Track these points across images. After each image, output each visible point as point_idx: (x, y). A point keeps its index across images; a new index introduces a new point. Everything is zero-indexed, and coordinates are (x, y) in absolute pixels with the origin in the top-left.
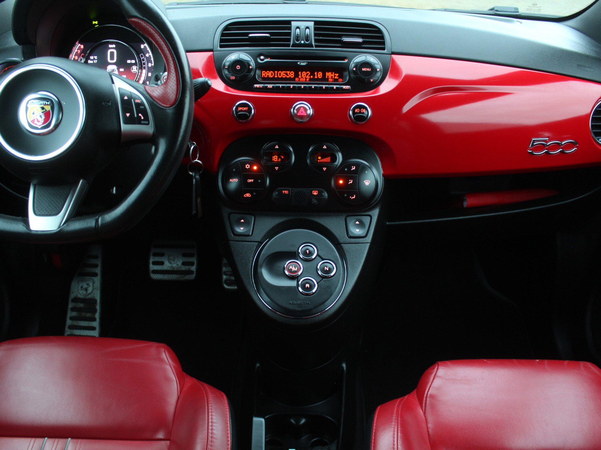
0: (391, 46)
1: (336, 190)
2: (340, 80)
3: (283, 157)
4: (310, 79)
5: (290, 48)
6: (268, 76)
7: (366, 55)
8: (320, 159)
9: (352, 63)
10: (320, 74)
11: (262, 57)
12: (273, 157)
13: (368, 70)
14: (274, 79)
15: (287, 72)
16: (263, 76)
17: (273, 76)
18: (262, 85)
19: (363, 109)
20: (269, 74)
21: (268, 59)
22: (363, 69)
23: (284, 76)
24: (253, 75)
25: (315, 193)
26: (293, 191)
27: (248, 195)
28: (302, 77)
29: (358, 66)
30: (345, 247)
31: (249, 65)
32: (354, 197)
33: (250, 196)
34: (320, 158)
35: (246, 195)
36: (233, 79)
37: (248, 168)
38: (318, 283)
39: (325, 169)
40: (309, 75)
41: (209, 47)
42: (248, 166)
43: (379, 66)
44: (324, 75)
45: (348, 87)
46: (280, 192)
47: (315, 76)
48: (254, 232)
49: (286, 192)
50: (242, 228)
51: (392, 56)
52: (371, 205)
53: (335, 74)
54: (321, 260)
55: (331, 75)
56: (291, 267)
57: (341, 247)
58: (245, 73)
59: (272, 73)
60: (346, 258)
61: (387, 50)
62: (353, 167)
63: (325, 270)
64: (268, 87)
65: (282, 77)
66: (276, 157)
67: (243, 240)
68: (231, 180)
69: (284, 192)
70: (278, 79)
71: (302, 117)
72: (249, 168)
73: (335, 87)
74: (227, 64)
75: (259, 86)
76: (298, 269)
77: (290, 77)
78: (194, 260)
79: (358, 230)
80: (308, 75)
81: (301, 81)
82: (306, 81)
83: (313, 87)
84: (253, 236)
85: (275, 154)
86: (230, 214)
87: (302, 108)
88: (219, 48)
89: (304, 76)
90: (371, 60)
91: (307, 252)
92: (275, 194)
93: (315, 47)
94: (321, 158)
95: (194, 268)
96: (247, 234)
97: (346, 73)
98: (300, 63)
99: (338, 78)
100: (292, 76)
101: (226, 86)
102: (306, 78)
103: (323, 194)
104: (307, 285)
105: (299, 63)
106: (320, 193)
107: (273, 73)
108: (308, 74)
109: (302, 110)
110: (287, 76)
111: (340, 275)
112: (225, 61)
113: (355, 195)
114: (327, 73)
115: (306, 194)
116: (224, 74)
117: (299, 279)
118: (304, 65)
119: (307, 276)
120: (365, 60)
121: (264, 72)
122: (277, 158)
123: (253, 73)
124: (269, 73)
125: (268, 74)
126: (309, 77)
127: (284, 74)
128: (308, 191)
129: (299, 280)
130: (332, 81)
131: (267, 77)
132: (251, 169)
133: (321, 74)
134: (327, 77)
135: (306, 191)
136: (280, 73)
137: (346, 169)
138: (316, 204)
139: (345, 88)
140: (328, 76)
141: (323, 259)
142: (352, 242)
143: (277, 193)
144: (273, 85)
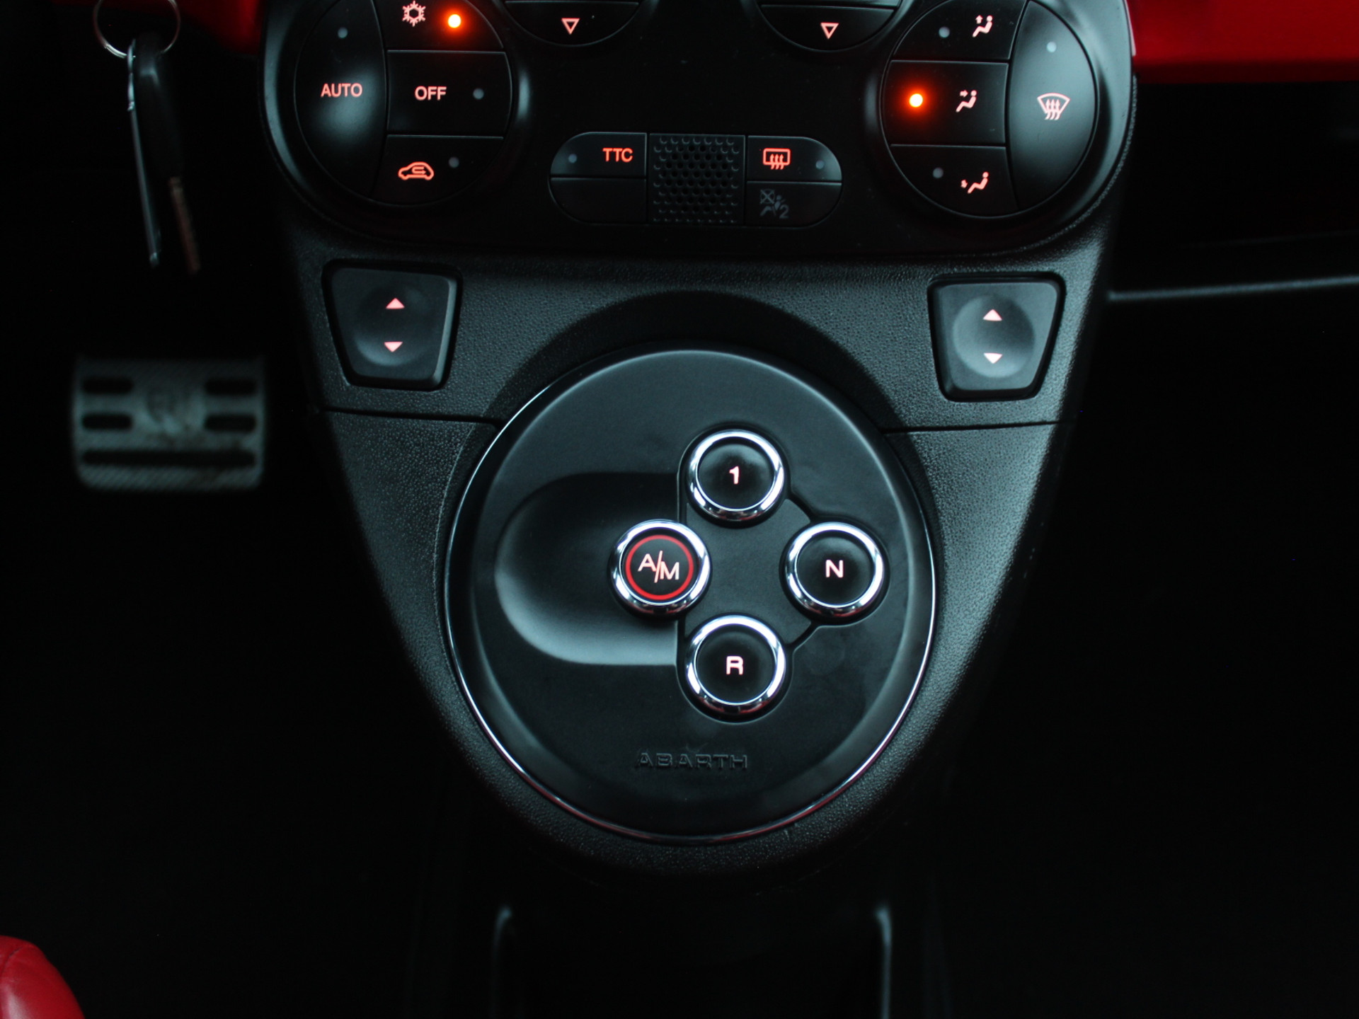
1: (890, 143)
25: (777, 161)
26: (659, 146)
27: (419, 170)
30: (929, 445)
32: (982, 186)
33: (428, 173)
35: (410, 172)
38: (788, 648)
39: (829, 28)
42: (414, 14)
46: (591, 154)
48: (455, 363)
49: (622, 154)
50: (393, 346)
52: (1067, 224)
54: (807, 520)
56: (647, 562)
57: (910, 447)
60: (934, 505)
62: (979, 19)
63: (828, 575)
67: (400, 406)
68: (326, 90)
69: (613, 155)
72: (420, 24)
76: (683, 571)
78: (255, 407)
79: (993, 357)
84: (449, 385)
86: (332, 267)
91: (732, 475)
92: (566, 161)
95: (254, 442)
96: (420, 375)
103: (819, 165)
104: (735, 663)
106: (803, 160)
111: (905, 605)
113: (985, 175)
115: (725, 166)
117: (690, 623)
119: (733, 608)
128: (738, 146)
129: (688, 632)
132: (432, 27)
135: (725, 147)
137: (944, 33)
138: (782, 216)
141: (816, 518)
142: (966, 423)
143: (573, 159)
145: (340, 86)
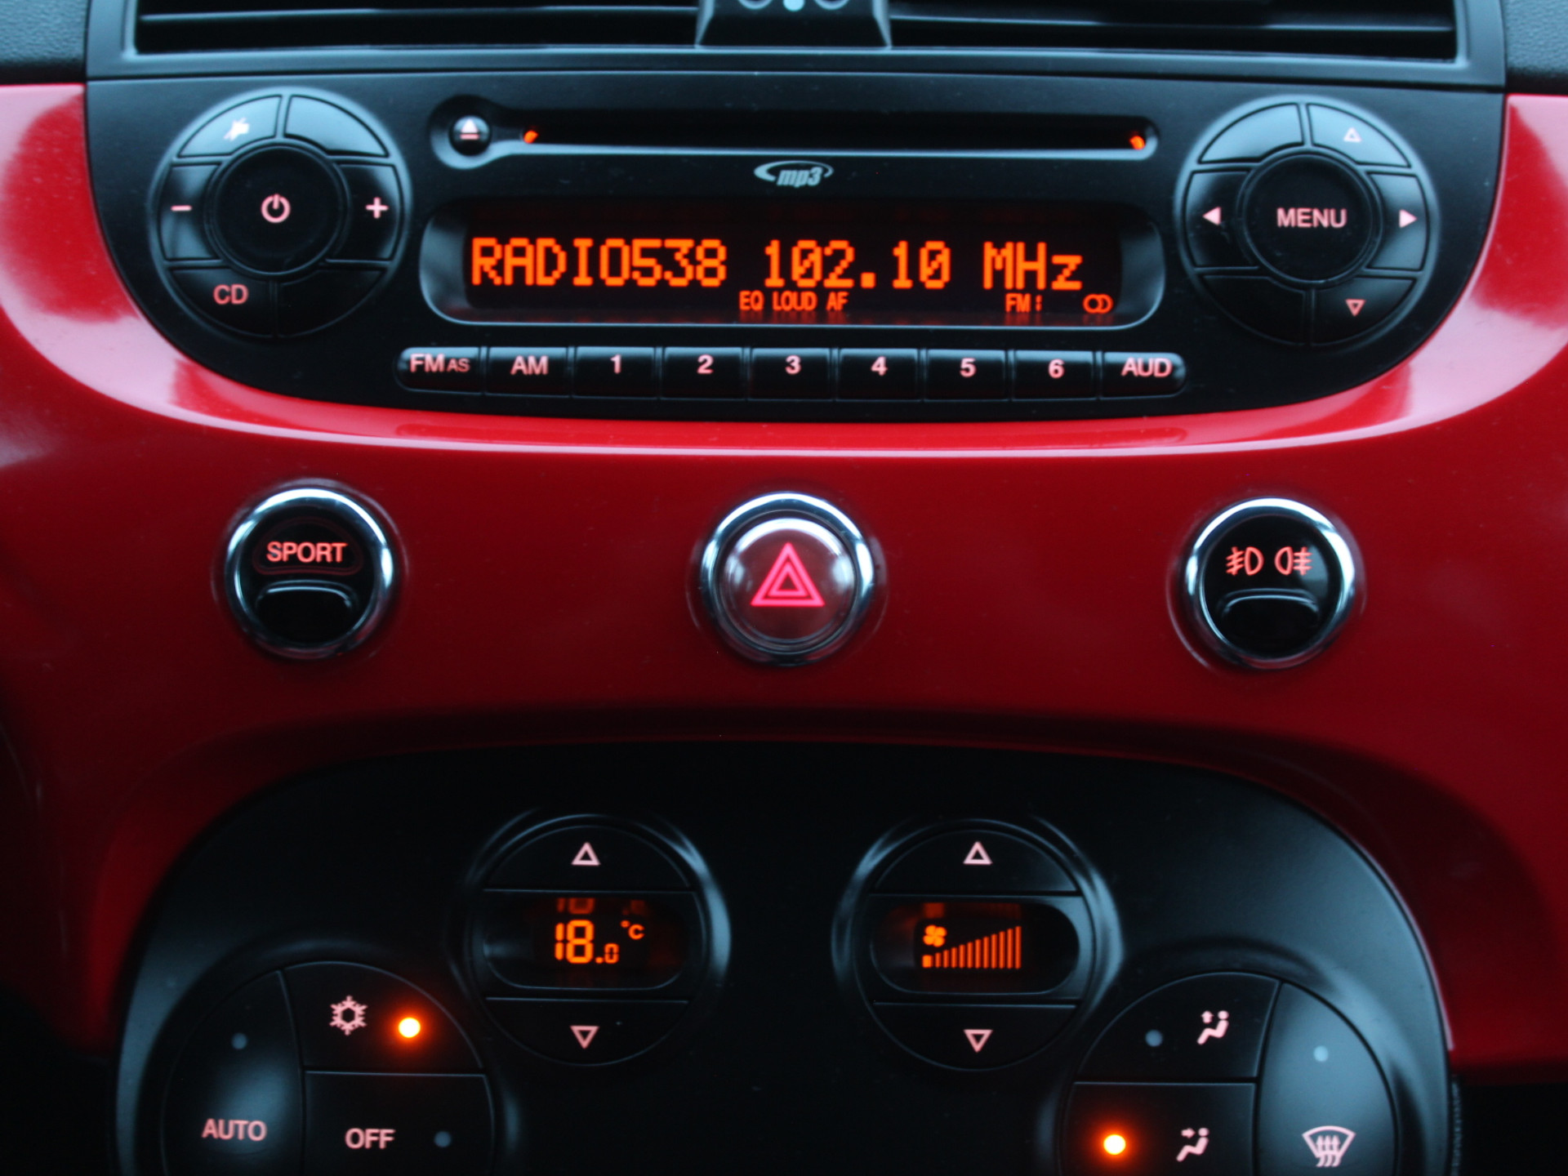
0: (1505, 28)
2: (1093, 304)
3: (635, 932)
4: (857, 299)
5: (699, 50)
6: (519, 272)
7: (1302, 99)
8: (939, 942)
9: (1191, 164)
10: (933, 255)
11: (469, 127)
12: (560, 928)
13: (1325, 219)
14: (563, 297)
15: (671, 243)
16: (477, 279)
17: (556, 275)
18: (470, 352)
19: (1296, 549)
20: (526, 262)
21: (515, 137)
22: (1281, 212)
23: (647, 272)
24: (392, 266)
28: (791, 285)
29: (1246, 190)
31: (368, 188)
34: (935, 936)
36: (235, 302)
37: (348, 1027)
39: (978, 1037)
40: (844, 264)
41: (62, 45)
42: (348, 1015)
43: (1411, 182)
44: (967, 264)
45: (1160, 362)
47: (896, 276)
51: (1515, 100)
53: (1058, 260)
55: (1024, 266)
58: (329, 255)
59: (548, 250)
61: (1469, 55)
62: (1207, 1017)
64: (519, 365)
65: (631, 282)
66: (580, 932)
68: (210, 1127)
70: (599, 298)
71: (787, 621)
72: (357, 1031)
73: (1056, 361)
74: (195, 178)
75: (447, 361)
77: (695, 283)
80: (839, 270)
81: (783, 316)
82: (821, 312)
83: (880, 367)
85: (573, 910)
87: (788, 550)
88: (131, 55)
89: (808, 274)
90: (1347, 139)
93: (898, 42)
94: (950, 942)
97: (1147, 253)
98: (775, 172)
99: (1076, 285)
100: (711, 272)
101: (187, 368)
102: (822, 292)
105: (762, 172)
107: (556, 249)
108: (839, 255)
109: (788, 569)
110: (668, 275)
112: (171, 155)
114: (989, 251)
116: (160, 265)
118: (806, 188)
120: (1301, 144)
121: (490, 242)
122: (586, 942)
123: (391, 258)
124: (530, 250)
125: (519, 261)
126: (848, 283)
127: (650, 262)
130: (1032, 317)
131: (509, 280)
133: (944, 258)
134: (988, 283)
136: (615, 254)
137: (1154, 1039)
139: (1138, 371)
140: (999, 276)
144: (559, 352)
145: (232, 1123)
